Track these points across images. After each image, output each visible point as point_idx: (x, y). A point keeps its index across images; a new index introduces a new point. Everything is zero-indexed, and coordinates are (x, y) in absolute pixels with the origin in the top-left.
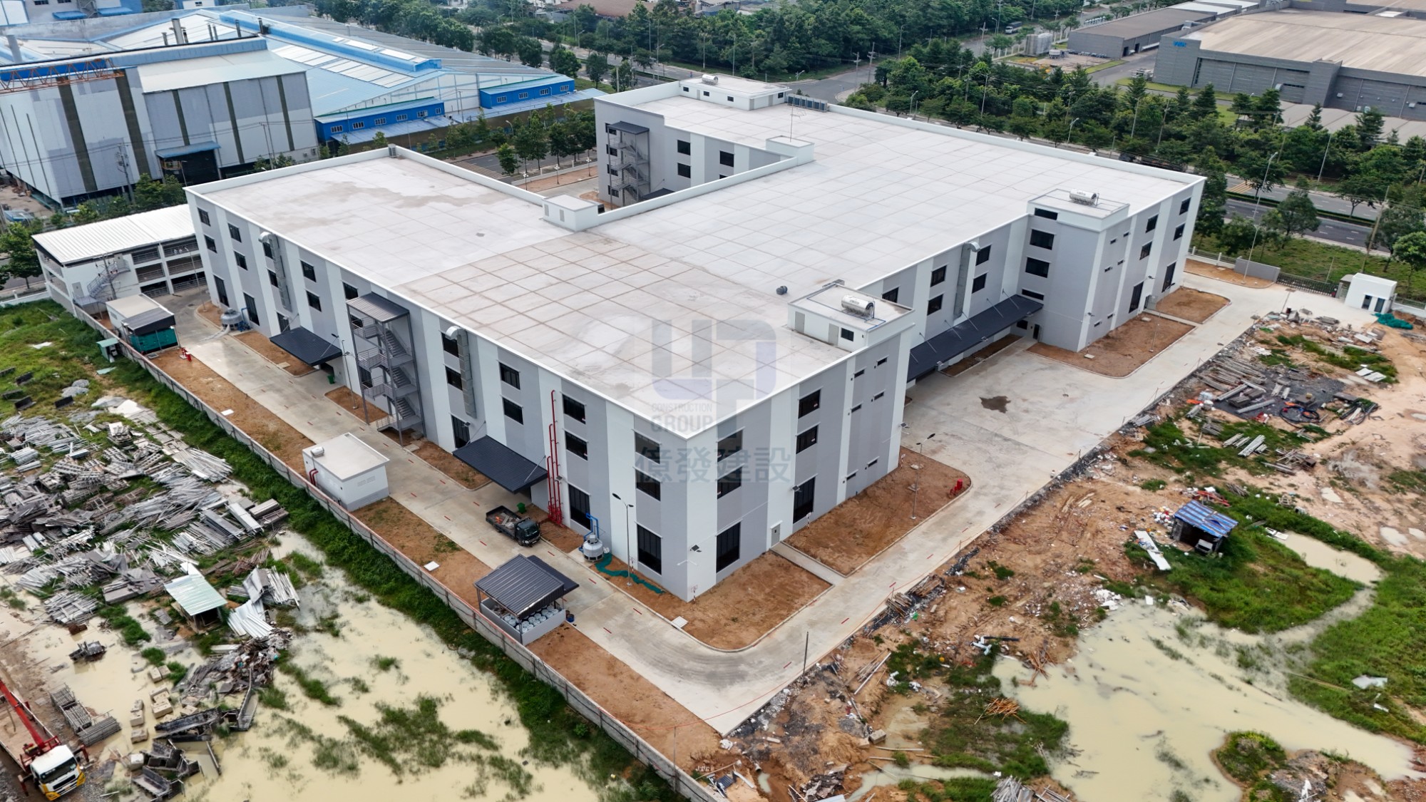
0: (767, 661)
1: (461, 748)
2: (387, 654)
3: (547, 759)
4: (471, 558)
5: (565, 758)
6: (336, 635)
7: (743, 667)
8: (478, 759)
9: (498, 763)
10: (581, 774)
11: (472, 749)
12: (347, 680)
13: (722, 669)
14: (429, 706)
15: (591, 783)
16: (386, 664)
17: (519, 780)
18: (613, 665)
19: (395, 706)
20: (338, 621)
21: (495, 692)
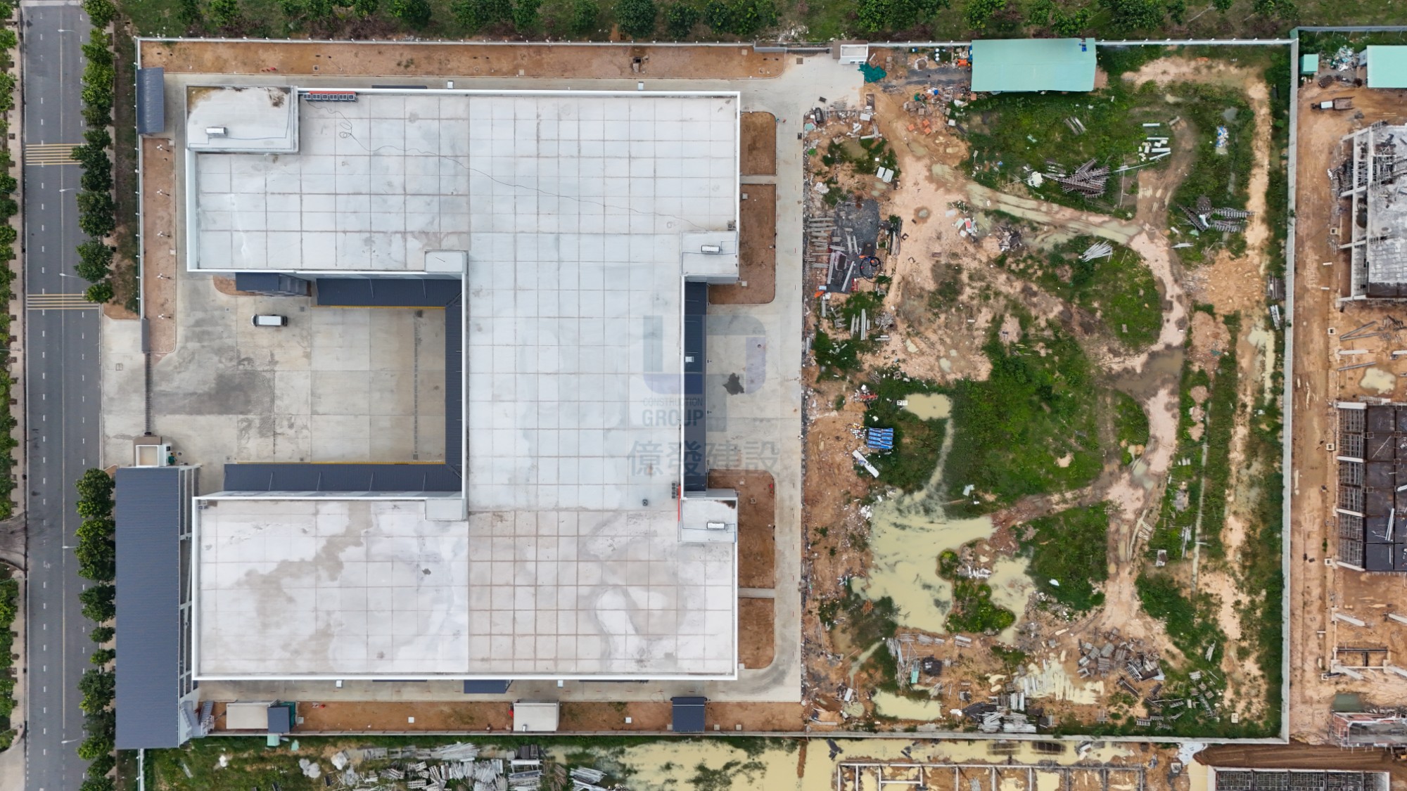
0: (785, 657)
1: (730, 772)
2: (664, 763)
3: (758, 753)
4: (637, 704)
5: (763, 748)
6: (636, 772)
7: (781, 668)
8: (739, 771)
9: (746, 767)
10: (772, 749)
11: (732, 770)
12: (665, 783)
13: (775, 675)
14: (701, 768)
15: (778, 749)
16: (668, 767)
17: (759, 766)
18: (740, 705)
19: (693, 777)
20: (628, 766)
21: (714, 745)
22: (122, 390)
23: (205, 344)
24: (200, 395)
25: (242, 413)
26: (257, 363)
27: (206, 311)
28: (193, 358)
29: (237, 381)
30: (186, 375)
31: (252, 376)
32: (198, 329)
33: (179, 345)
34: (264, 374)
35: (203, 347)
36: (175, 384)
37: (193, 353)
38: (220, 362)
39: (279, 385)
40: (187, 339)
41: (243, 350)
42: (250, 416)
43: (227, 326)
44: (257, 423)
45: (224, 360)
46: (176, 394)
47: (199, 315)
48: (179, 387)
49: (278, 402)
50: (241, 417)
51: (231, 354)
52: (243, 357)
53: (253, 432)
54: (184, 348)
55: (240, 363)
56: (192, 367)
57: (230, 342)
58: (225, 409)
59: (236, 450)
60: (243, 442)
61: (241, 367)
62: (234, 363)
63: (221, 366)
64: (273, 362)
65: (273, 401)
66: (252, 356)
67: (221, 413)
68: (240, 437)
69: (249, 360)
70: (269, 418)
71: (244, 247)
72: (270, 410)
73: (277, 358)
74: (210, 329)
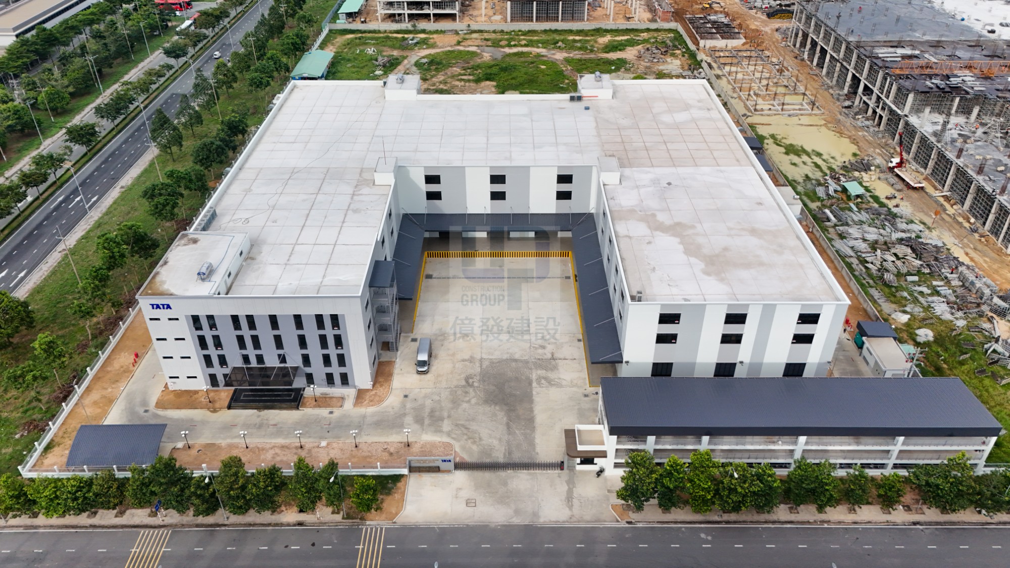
6: (806, 176)
11: (780, 144)
12: (807, 165)
14: (787, 154)
16: (794, 165)
19: (796, 157)
22: (503, 499)
23: (445, 414)
24: (510, 419)
25: (530, 384)
26: (470, 371)
27: (405, 415)
28: (463, 426)
29: (492, 388)
30: (484, 433)
31: (485, 376)
32: (427, 422)
33: (445, 439)
34: (484, 366)
35: (449, 417)
36: (495, 443)
37: (457, 425)
38: (469, 401)
39: (496, 355)
40: (438, 431)
41: (455, 383)
42: (534, 377)
43: (426, 397)
44: (541, 372)
45: (467, 399)
46: (508, 442)
47: (409, 419)
48: (500, 440)
49: (517, 356)
50: (534, 384)
51: (459, 392)
52: (464, 383)
53: (551, 375)
54: (449, 434)
55: (471, 386)
56: (474, 426)
57: (445, 394)
58: (527, 398)
59: (575, 389)
60: (564, 383)
61: (476, 384)
62: (471, 390)
63: (474, 401)
64: (471, 360)
65: (516, 361)
66: (463, 376)
67: (531, 401)
68: (559, 385)
69: (467, 379)
70: (535, 363)
71: (341, 278)
72: (526, 362)
73: (467, 357)
74: (427, 410)
